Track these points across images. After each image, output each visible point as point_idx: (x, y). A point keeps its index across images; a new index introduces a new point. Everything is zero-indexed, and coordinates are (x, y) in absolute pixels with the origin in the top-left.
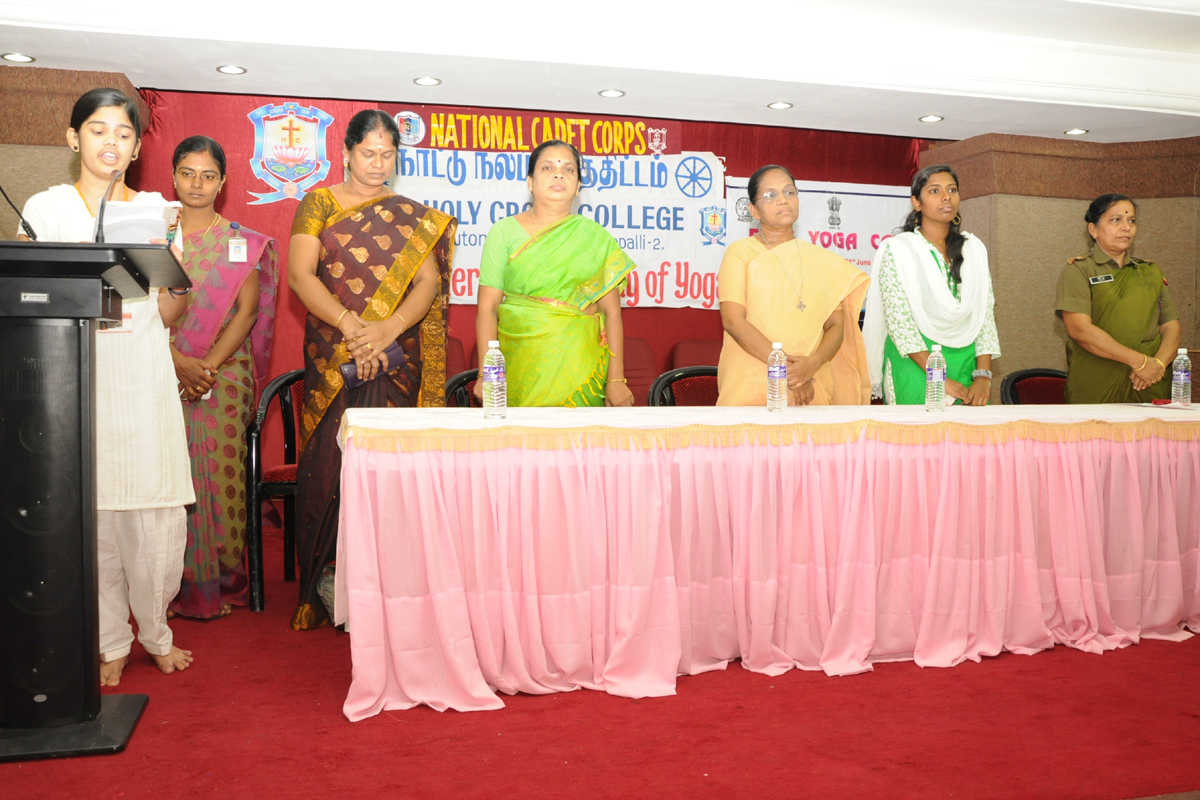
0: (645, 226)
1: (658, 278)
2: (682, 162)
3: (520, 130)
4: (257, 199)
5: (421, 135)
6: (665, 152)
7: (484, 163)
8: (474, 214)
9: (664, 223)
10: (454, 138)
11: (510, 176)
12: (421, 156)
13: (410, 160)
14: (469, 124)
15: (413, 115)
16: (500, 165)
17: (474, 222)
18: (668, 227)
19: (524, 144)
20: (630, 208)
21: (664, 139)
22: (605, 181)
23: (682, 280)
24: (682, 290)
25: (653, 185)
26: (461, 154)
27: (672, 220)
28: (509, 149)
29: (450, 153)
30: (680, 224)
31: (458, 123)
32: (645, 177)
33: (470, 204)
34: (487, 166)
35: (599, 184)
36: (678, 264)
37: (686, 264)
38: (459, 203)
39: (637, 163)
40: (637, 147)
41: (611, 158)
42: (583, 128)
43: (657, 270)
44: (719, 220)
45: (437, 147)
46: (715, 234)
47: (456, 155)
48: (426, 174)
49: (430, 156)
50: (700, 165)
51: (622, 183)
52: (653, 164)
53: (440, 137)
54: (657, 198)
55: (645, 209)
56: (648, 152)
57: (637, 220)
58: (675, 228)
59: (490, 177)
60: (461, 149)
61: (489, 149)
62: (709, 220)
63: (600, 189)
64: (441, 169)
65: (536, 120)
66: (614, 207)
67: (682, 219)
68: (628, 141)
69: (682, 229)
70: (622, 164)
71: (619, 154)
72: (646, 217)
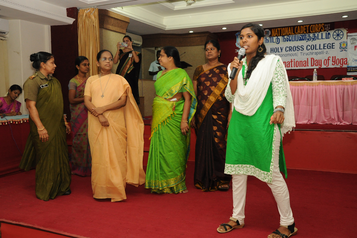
0: (324, 48)
1: (327, 61)
2: (335, 32)
3: (292, 30)
4: (237, 51)
5: (270, 34)
6: (330, 30)
7: (284, 38)
8: (282, 50)
9: (329, 47)
10: (277, 34)
11: (290, 41)
12: (270, 38)
13: (268, 40)
14: (280, 30)
15: (268, 30)
16: (287, 38)
17: (282, 52)
18: (330, 48)
19: (293, 33)
20: (320, 45)
21: (329, 26)
22: (313, 39)
23: (334, 61)
24: (334, 63)
25: (326, 38)
26: (279, 37)
27: (332, 46)
28: (290, 34)
29: (276, 37)
30: (333, 47)
31: (278, 30)
32: (324, 36)
33: (281, 48)
34: (285, 39)
35: (312, 40)
36: (333, 57)
37: (335, 57)
38: (278, 48)
39: (322, 34)
40: (322, 30)
41: (315, 33)
42: (308, 27)
43: (327, 59)
44: (345, 45)
45: (273, 36)
46: (344, 49)
47: (277, 37)
48: (271, 42)
49: (272, 38)
50: (340, 32)
51: (318, 39)
52: (326, 33)
53: (274, 34)
54: (327, 41)
55: (324, 44)
56: (325, 31)
57: (322, 47)
58: (332, 48)
59: (285, 41)
60: (279, 36)
61: (285, 35)
62: (342, 45)
63: (312, 41)
64: (274, 41)
65: (296, 27)
66: (316, 45)
67: (334, 46)
68: (319, 29)
69: (334, 48)
70: (318, 34)
71: (317, 32)
72: (324, 46)
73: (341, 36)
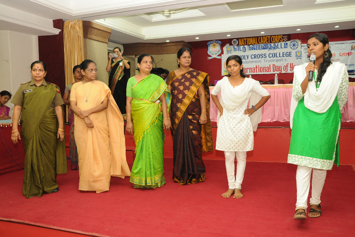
0: (283, 56)
1: (286, 67)
2: (291, 42)
3: (256, 40)
4: (208, 58)
5: (237, 43)
6: (287, 41)
7: (249, 47)
8: (248, 57)
9: (287, 55)
10: (244, 43)
11: (255, 49)
12: (237, 47)
13: (235, 48)
14: (246, 40)
15: (235, 40)
16: (252, 47)
17: (248, 59)
18: (288, 56)
19: (257, 42)
20: (280, 53)
21: (287, 38)
22: (274, 48)
23: (291, 67)
24: (291, 69)
25: (285, 48)
26: (245, 46)
27: (289, 55)
28: (254, 44)
29: (243, 46)
30: (291, 55)
31: (244, 40)
32: (283, 46)
33: (247, 55)
34: (250, 48)
35: (273, 49)
36: (291, 64)
37: (292, 64)
38: (245, 56)
39: (281, 44)
40: (281, 40)
41: (275, 43)
42: (269, 38)
43: (286, 65)
44: (300, 54)
45: (240, 45)
46: (299, 57)
47: (244, 46)
48: (238, 50)
49: (239, 47)
50: (295, 42)
51: (278, 48)
52: (284, 43)
53: (241, 43)
54: (285, 50)
55: (283, 53)
56: (283, 41)
57: (281, 55)
58: (290, 56)
59: (251, 50)
60: (245, 45)
61: (250, 44)
62: (298, 54)
63: (273, 50)
64: (241, 49)
65: (259, 38)
66: (276, 53)
67: (291, 54)
68: (279, 39)
69: (291, 56)
70: (278, 44)
71: (277, 42)
72: (283, 55)
73: (297, 46)
